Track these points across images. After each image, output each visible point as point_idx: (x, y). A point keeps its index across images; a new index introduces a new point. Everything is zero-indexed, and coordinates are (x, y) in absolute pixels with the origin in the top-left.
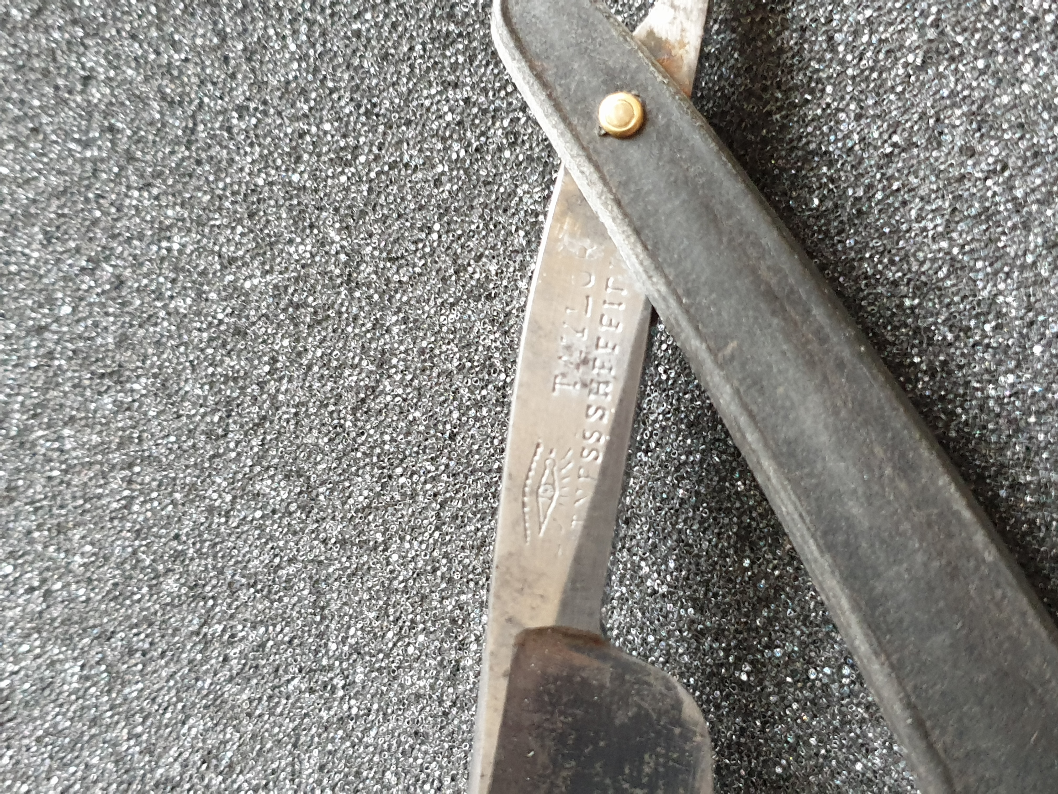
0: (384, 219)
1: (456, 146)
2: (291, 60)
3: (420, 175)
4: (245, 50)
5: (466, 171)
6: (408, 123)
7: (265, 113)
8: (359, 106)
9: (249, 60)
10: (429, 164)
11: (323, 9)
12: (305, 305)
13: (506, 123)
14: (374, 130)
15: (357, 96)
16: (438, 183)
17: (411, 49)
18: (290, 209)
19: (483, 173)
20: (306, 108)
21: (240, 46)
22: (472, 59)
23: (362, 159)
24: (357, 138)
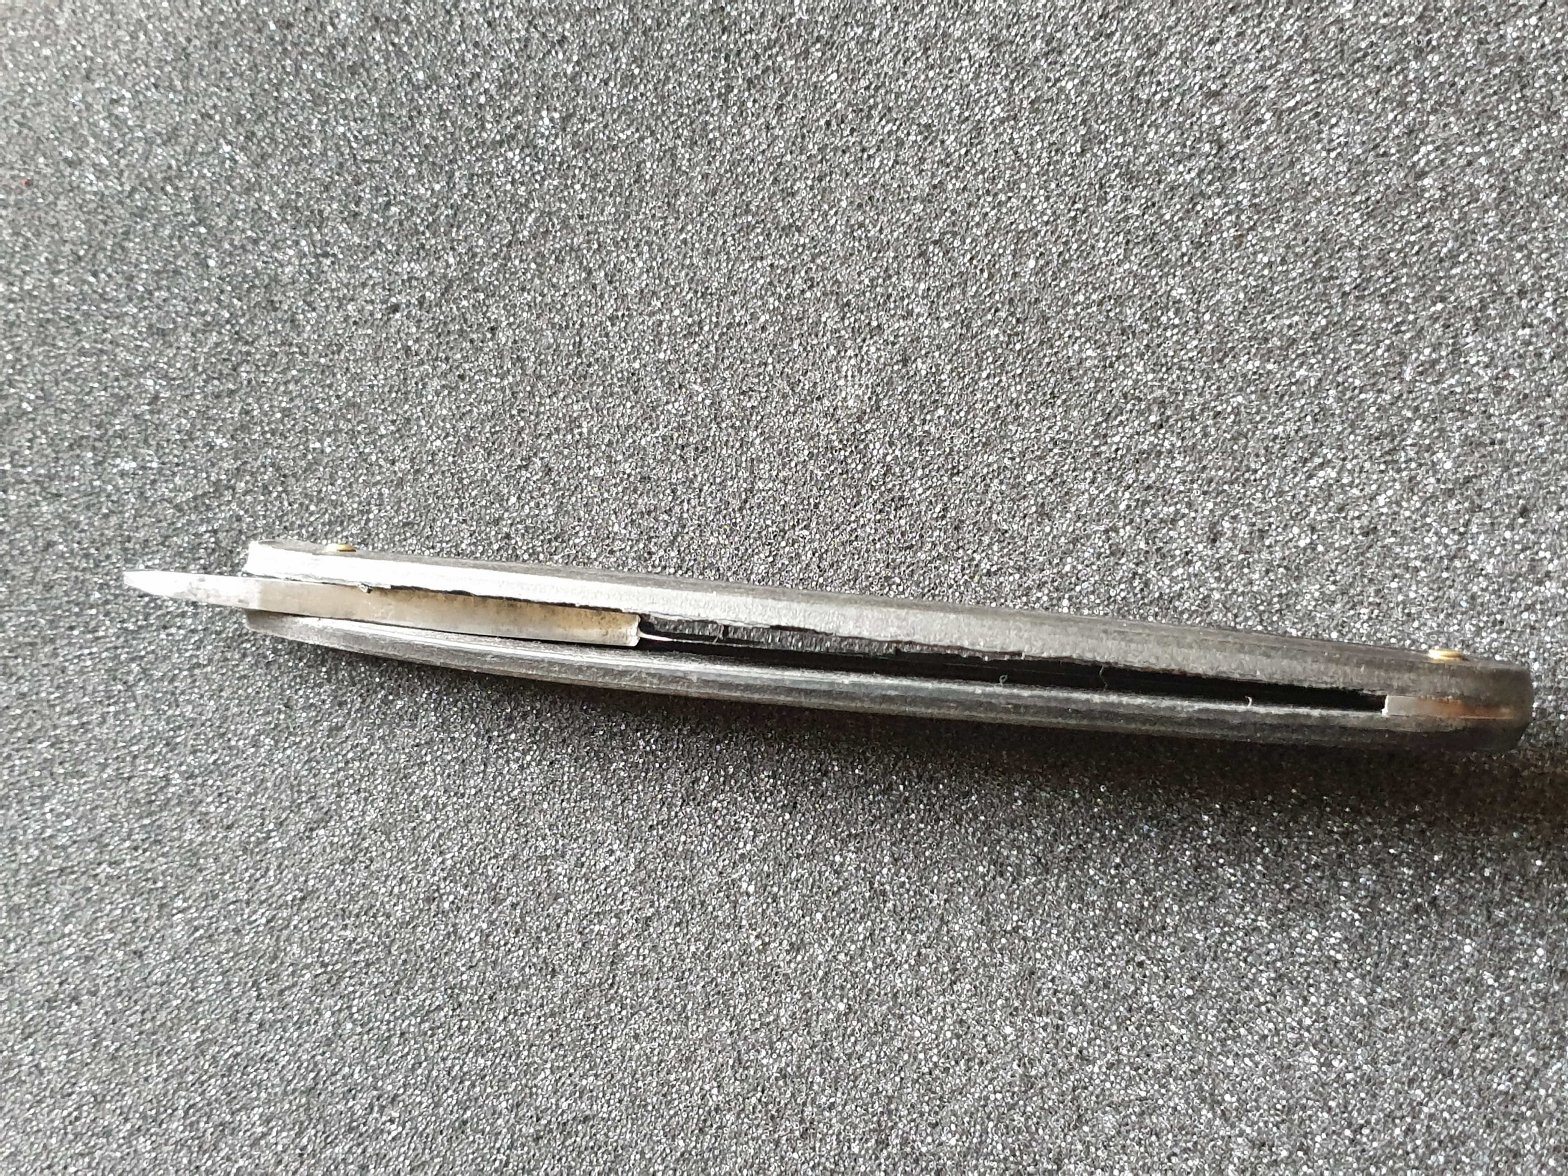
0: (731, 366)
1: (771, 300)
2: (641, 274)
3: (750, 327)
4: (606, 275)
5: (782, 314)
6: (734, 293)
7: (630, 316)
8: (696, 292)
9: (610, 282)
10: (754, 317)
11: (657, 233)
12: (688, 445)
13: (803, 273)
14: (710, 305)
15: (693, 286)
16: (764, 329)
17: (725, 242)
18: (662, 379)
19: (794, 312)
20: (659, 304)
21: (602, 274)
22: (769, 235)
23: (706, 328)
24: (699, 315)
